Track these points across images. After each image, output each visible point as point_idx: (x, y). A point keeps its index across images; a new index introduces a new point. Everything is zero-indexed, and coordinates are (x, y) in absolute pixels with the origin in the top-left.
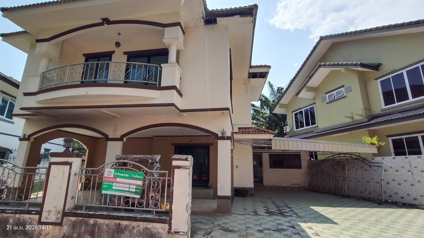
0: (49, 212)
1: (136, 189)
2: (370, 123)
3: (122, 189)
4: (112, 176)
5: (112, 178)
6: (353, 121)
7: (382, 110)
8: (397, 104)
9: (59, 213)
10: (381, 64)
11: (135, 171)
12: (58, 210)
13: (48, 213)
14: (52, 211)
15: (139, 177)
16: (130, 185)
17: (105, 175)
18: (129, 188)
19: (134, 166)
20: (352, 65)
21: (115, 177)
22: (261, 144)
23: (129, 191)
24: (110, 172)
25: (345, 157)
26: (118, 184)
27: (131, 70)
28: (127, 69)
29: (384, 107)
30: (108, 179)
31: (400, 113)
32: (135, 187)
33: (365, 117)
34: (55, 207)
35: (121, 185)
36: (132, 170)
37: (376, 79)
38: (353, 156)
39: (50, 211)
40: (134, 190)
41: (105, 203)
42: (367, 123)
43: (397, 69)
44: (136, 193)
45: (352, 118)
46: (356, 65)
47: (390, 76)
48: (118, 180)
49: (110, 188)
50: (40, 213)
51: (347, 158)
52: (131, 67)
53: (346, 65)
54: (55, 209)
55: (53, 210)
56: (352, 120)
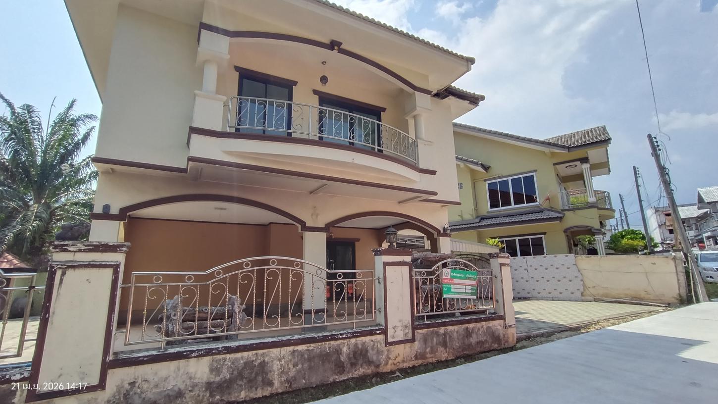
0: (395, 328)
1: (471, 289)
2: (480, 224)
3: (459, 291)
4: (449, 277)
5: (450, 279)
6: (463, 220)
7: (488, 212)
8: (501, 208)
9: (406, 327)
10: (490, 167)
11: (467, 270)
12: (404, 324)
13: (393, 330)
14: (398, 327)
15: (473, 277)
16: (466, 286)
17: (444, 277)
18: (466, 289)
19: (466, 265)
20: (471, 162)
21: (452, 278)
22: (414, 242)
23: (465, 293)
24: (447, 272)
25: (467, 258)
26: (455, 286)
27: (326, 120)
28: (321, 119)
29: (490, 210)
30: (446, 281)
31: (504, 217)
32: (470, 287)
33: (474, 218)
34: (400, 321)
35: (458, 286)
36: (464, 269)
37: (485, 181)
38: (476, 257)
39: (396, 326)
40: (470, 291)
41: (432, 311)
42: (477, 225)
43: (504, 174)
44: (472, 294)
45: (461, 216)
46: (476, 164)
47: (497, 180)
48: (455, 281)
49: (449, 291)
50: (384, 332)
51: (470, 259)
52: (325, 114)
53: (466, 160)
54: (402, 323)
55: (399, 324)
56: (461, 219)
